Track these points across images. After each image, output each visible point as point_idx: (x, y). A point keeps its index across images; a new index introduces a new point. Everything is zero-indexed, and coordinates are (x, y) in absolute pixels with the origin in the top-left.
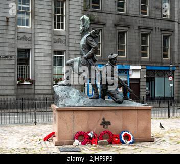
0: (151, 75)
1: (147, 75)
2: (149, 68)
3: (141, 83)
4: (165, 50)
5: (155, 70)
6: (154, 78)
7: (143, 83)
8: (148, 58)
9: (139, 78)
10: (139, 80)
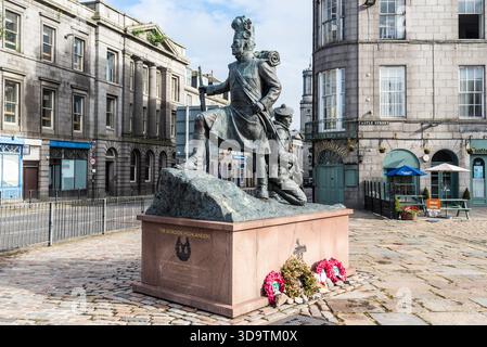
0: (56, 156)
1: (50, 155)
2: (55, 144)
3: (42, 168)
4: (76, 118)
5: (61, 148)
6: (60, 161)
7: (45, 167)
8: (52, 127)
9: (38, 159)
10: (38, 162)
